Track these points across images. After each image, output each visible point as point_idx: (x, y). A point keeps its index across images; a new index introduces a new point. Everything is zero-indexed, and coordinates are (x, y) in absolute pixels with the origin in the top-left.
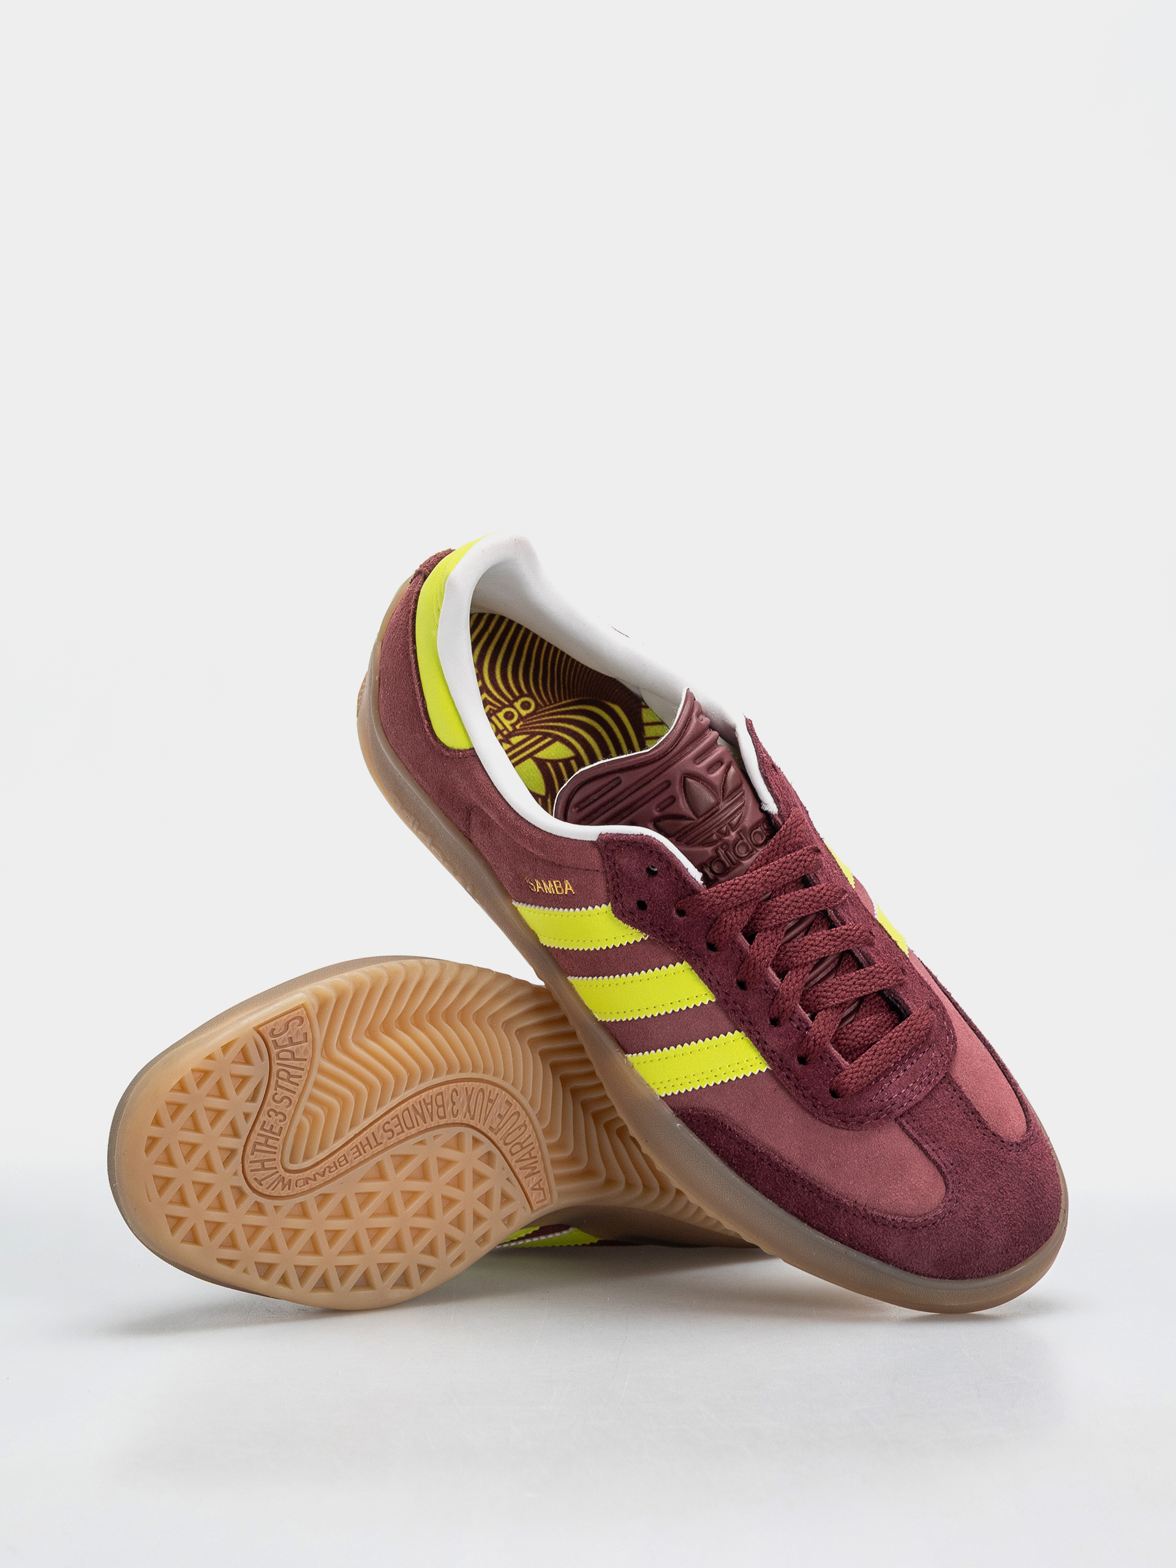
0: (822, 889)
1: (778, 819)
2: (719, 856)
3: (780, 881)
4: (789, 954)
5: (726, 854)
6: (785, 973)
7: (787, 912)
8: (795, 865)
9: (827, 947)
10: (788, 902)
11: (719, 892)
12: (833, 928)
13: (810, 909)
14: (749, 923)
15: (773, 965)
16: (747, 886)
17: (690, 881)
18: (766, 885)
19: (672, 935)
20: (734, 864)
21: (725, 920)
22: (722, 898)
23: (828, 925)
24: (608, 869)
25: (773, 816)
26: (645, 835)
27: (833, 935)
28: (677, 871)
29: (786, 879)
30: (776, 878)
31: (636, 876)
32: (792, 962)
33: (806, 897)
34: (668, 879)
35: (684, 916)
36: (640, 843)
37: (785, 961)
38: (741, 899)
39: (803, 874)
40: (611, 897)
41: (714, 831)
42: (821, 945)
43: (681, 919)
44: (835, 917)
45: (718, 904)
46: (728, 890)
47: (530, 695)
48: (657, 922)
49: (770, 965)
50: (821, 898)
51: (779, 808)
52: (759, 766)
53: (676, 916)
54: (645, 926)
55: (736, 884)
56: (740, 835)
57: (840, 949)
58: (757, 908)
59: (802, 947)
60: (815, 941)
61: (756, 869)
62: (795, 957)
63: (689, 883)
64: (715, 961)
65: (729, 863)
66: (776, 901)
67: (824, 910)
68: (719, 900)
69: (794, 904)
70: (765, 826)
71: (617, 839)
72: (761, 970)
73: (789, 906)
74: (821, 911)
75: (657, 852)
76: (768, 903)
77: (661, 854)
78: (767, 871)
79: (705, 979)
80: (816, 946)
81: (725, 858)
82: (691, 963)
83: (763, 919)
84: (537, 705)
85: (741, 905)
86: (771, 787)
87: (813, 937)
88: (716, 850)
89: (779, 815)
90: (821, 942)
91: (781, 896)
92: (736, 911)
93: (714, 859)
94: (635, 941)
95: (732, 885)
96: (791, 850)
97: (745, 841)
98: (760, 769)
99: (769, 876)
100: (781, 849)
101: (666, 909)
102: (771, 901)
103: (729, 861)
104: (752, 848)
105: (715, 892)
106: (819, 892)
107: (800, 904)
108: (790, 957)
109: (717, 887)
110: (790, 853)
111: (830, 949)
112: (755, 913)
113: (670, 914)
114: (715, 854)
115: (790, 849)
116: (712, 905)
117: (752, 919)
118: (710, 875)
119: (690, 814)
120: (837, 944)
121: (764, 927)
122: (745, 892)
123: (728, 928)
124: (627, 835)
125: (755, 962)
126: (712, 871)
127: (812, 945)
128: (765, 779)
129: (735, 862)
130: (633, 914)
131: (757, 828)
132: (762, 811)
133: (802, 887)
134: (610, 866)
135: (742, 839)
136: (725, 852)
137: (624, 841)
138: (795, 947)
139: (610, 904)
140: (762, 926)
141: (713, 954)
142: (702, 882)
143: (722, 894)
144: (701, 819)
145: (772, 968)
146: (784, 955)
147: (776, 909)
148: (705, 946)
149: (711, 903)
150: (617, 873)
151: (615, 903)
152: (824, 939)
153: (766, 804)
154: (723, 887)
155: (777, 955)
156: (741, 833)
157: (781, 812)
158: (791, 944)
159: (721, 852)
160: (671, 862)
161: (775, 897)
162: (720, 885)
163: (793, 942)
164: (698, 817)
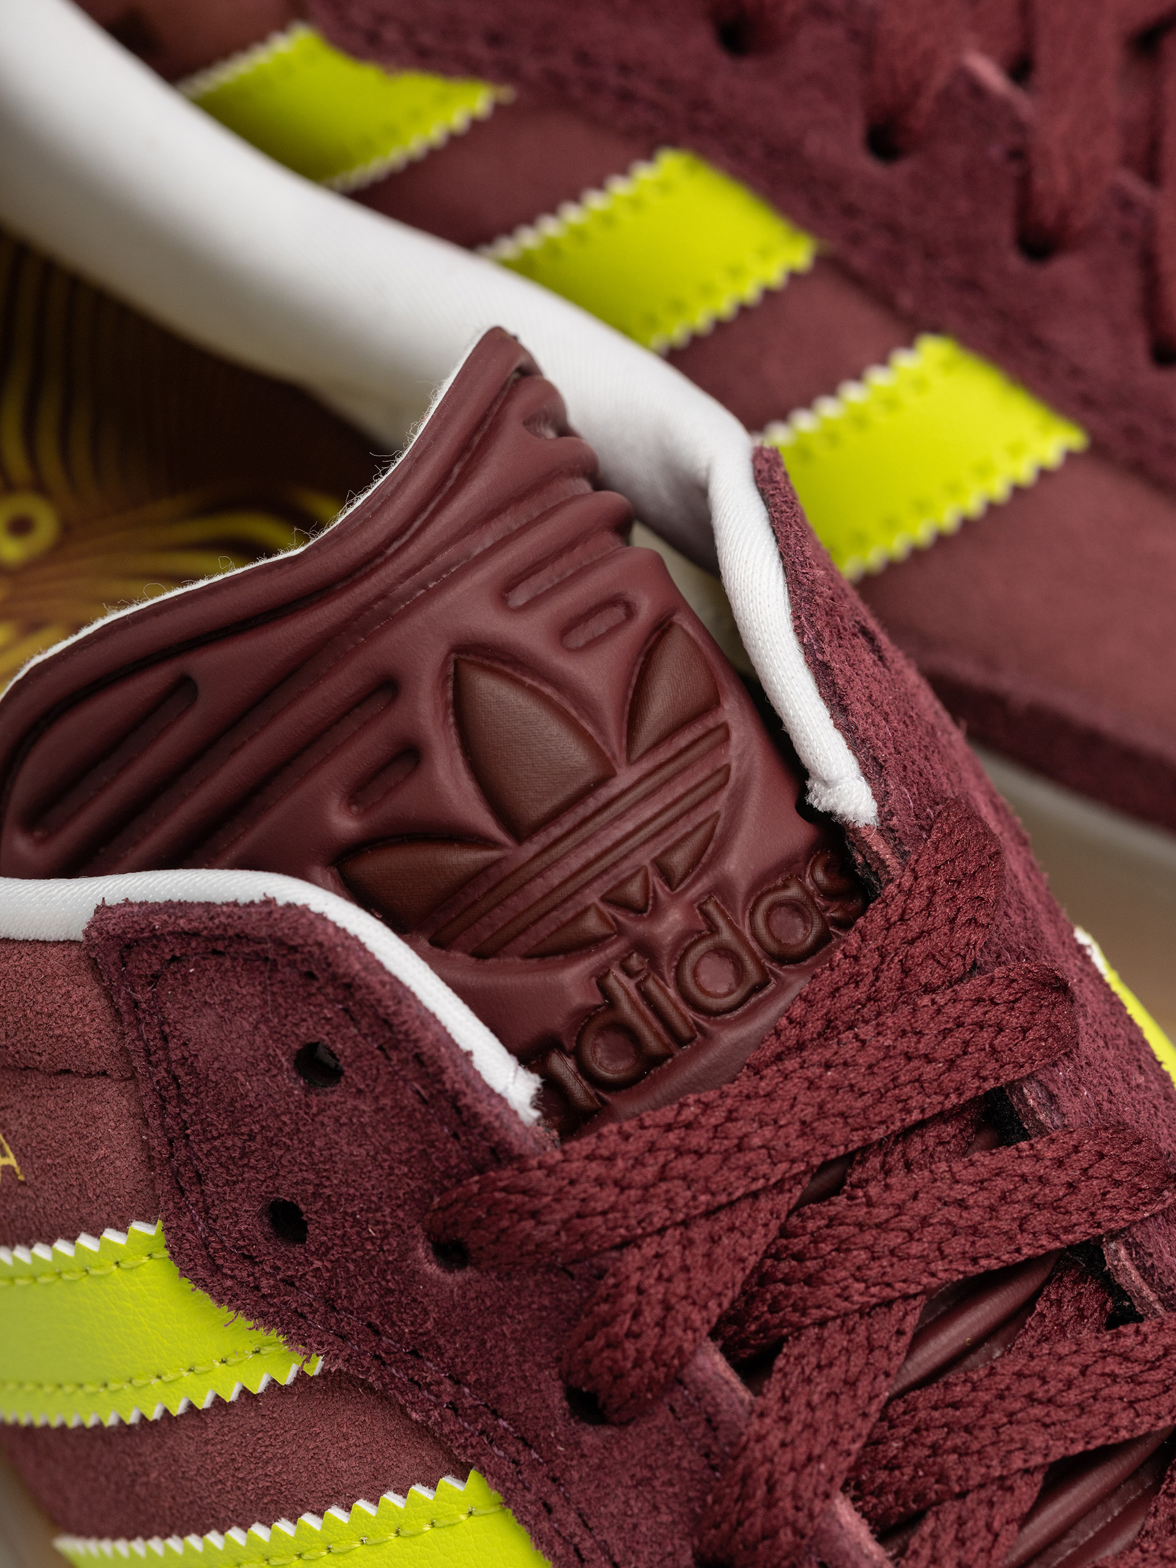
0: (1076, 1149)
1: (881, 847)
2: (611, 1001)
3: (884, 1110)
4: (931, 1437)
5: (646, 996)
6: (913, 1520)
7: (915, 1249)
8: (949, 1047)
9: (1097, 1407)
10: (921, 1207)
11: (610, 1159)
12: (1125, 1322)
13: (1024, 1239)
14: (748, 1296)
15: (859, 1486)
16: (736, 1129)
17: (482, 1108)
18: (823, 1127)
19: (414, 1353)
20: (680, 1041)
21: (634, 1282)
22: (622, 1186)
23: (1102, 1306)
24: (138, 1063)
25: (856, 831)
26: (281, 902)
27: (1125, 1357)
28: (422, 1064)
29: (913, 1103)
30: (868, 1099)
31: (252, 1087)
32: (942, 1478)
33: (1000, 1184)
34: (386, 1101)
35: (462, 1265)
36: (260, 941)
37: (908, 1471)
38: (707, 1190)
39: (990, 1085)
40: (163, 1187)
41: (592, 896)
42: (1072, 1396)
43: (453, 1279)
44: (1134, 1274)
45: (604, 1213)
46: (652, 1148)
47: (39, 488)
48: (349, 1298)
49: (843, 1490)
50: (1072, 1186)
51: (881, 797)
52: (796, 617)
53: (432, 1269)
54: (302, 1316)
55: (688, 1126)
56: (706, 915)
57: (1159, 1417)
58: (785, 1232)
59: (986, 1409)
60: (1044, 1381)
61: (779, 1058)
62: (955, 1450)
63: (476, 1116)
64: (600, 1467)
65: (657, 1035)
66: (870, 1203)
67: (1084, 1245)
68: (608, 1196)
69: (952, 1213)
70: (820, 875)
71: (164, 924)
72: (797, 1509)
73: (924, 1222)
74: (1071, 1247)
75: (334, 977)
76: (833, 1210)
77: (348, 986)
78: (828, 1066)
79: (559, 1550)
80: (1050, 1401)
81: (642, 1016)
82: (496, 1479)
83: (811, 1280)
84: (67, 531)
85: (710, 1213)
86: (844, 710)
87: (1036, 1365)
88: (600, 978)
89: (885, 829)
90: (1069, 1384)
91: (892, 1181)
92: (687, 1244)
93: (591, 1019)
94: (273, 1384)
95: (669, 1128)
96: (937, 982)
97: (726, 935)
98: (799, 631)
99: (835, 1088)
100: (893, 972)
101: (386, 1235)
102: (842, 1200)
103: (657, 1025)
104: (761, 967)
105: (590, 1158)
106: (1060, 1163)
107: (976, 1215)
108: (935, 1449)
109: (600, 1137)
110: (928, 989)
111: (1111, 1416)
112: (774, 1254)
113: (403, 1257)
114: (597, 999)
115: (928, 974)
116: (580, 1215)
117: (761, 1277)
118: (578, 1088)
119: (484, 821)
120: (1142, 1392)
121: (816, 1313)
122: (726, 1159)
123: (650, 1315)
124: (208, 905)
125: (771, 1474)
126: (584, 1070)
127: (1031, 1398)
128: (821, 671)
129: (685, 1032)
130: (250, 1258)
131: (785, 886)
132: (807, 812)
133: (981, 1141)
134: (148, 1053)
135: (714, 930)
136: (638, 987)
137: (196, 934)
138: (955, 1406)
139: (159, 1222)
140: (804, 1313)
141: (591, 1437)
142: (536, 1114)
143: (620, 1163)
144: (531, 848)
145: (854, 1500)
146: (907, 1444)
147: (868, 1238)
148: (557, 1399)
149: (573, 1206)
150: (175, 1078)
151: (180, 1211)
152: (1083, 1373)
153: (826, 783)
154: (626, 1137)
155: (874, 1442)
156: (711, 908)
157: (891, 814)
158: (934, 1393)
159: (620, 983)
160: (396, 1021)
161: (862, 1184)
162: (614, 1127)
163: (947, 1385)
164: (519, 831)
